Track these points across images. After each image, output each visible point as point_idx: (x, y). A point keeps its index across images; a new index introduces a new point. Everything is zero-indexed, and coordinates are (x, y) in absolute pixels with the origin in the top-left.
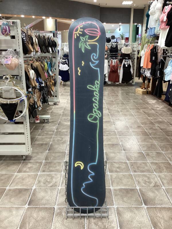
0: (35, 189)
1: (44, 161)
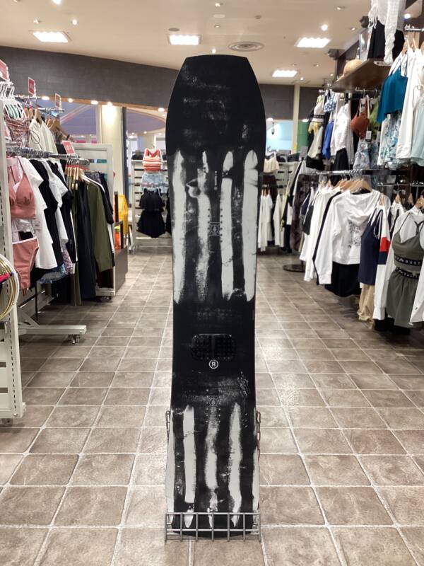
0: (45, 430)
1: (69, 387)
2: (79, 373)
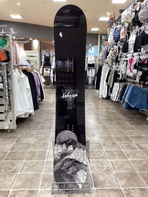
2: (15, 144)
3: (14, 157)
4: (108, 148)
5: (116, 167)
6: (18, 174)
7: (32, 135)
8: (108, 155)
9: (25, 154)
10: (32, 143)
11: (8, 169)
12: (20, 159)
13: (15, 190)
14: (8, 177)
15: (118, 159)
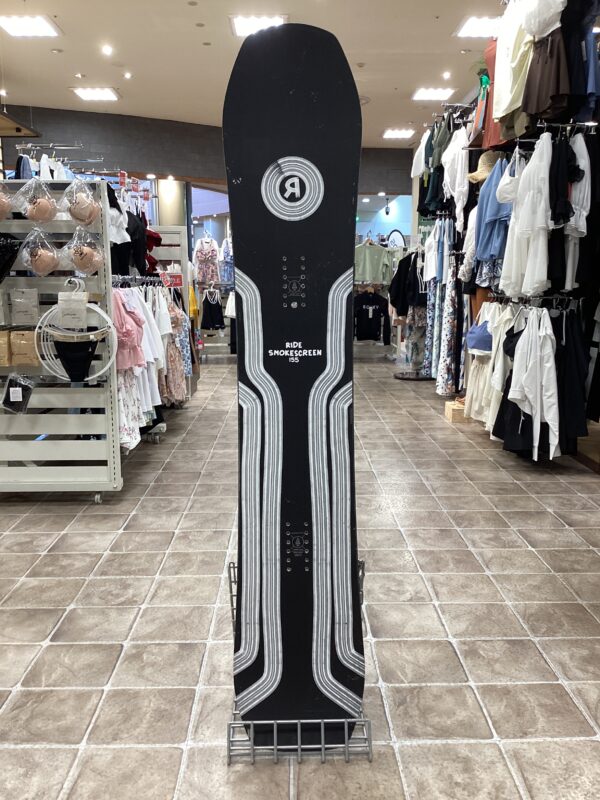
3: (124, 568)
4: (426, 543)
5: (443, 590)
6: (143, 607)
7: (176, 511)
8: (423, 560)
9: (159, 559)
10: (177, 532)
11: (110, 597)
12: (145, 571)
13: (139, 642)
14: (113, 614)
15: (452, 570)
